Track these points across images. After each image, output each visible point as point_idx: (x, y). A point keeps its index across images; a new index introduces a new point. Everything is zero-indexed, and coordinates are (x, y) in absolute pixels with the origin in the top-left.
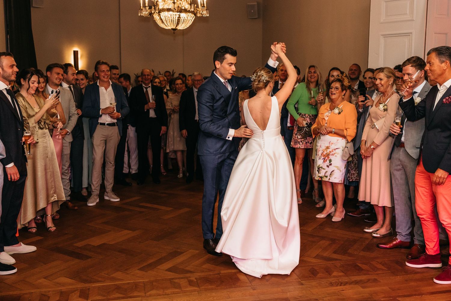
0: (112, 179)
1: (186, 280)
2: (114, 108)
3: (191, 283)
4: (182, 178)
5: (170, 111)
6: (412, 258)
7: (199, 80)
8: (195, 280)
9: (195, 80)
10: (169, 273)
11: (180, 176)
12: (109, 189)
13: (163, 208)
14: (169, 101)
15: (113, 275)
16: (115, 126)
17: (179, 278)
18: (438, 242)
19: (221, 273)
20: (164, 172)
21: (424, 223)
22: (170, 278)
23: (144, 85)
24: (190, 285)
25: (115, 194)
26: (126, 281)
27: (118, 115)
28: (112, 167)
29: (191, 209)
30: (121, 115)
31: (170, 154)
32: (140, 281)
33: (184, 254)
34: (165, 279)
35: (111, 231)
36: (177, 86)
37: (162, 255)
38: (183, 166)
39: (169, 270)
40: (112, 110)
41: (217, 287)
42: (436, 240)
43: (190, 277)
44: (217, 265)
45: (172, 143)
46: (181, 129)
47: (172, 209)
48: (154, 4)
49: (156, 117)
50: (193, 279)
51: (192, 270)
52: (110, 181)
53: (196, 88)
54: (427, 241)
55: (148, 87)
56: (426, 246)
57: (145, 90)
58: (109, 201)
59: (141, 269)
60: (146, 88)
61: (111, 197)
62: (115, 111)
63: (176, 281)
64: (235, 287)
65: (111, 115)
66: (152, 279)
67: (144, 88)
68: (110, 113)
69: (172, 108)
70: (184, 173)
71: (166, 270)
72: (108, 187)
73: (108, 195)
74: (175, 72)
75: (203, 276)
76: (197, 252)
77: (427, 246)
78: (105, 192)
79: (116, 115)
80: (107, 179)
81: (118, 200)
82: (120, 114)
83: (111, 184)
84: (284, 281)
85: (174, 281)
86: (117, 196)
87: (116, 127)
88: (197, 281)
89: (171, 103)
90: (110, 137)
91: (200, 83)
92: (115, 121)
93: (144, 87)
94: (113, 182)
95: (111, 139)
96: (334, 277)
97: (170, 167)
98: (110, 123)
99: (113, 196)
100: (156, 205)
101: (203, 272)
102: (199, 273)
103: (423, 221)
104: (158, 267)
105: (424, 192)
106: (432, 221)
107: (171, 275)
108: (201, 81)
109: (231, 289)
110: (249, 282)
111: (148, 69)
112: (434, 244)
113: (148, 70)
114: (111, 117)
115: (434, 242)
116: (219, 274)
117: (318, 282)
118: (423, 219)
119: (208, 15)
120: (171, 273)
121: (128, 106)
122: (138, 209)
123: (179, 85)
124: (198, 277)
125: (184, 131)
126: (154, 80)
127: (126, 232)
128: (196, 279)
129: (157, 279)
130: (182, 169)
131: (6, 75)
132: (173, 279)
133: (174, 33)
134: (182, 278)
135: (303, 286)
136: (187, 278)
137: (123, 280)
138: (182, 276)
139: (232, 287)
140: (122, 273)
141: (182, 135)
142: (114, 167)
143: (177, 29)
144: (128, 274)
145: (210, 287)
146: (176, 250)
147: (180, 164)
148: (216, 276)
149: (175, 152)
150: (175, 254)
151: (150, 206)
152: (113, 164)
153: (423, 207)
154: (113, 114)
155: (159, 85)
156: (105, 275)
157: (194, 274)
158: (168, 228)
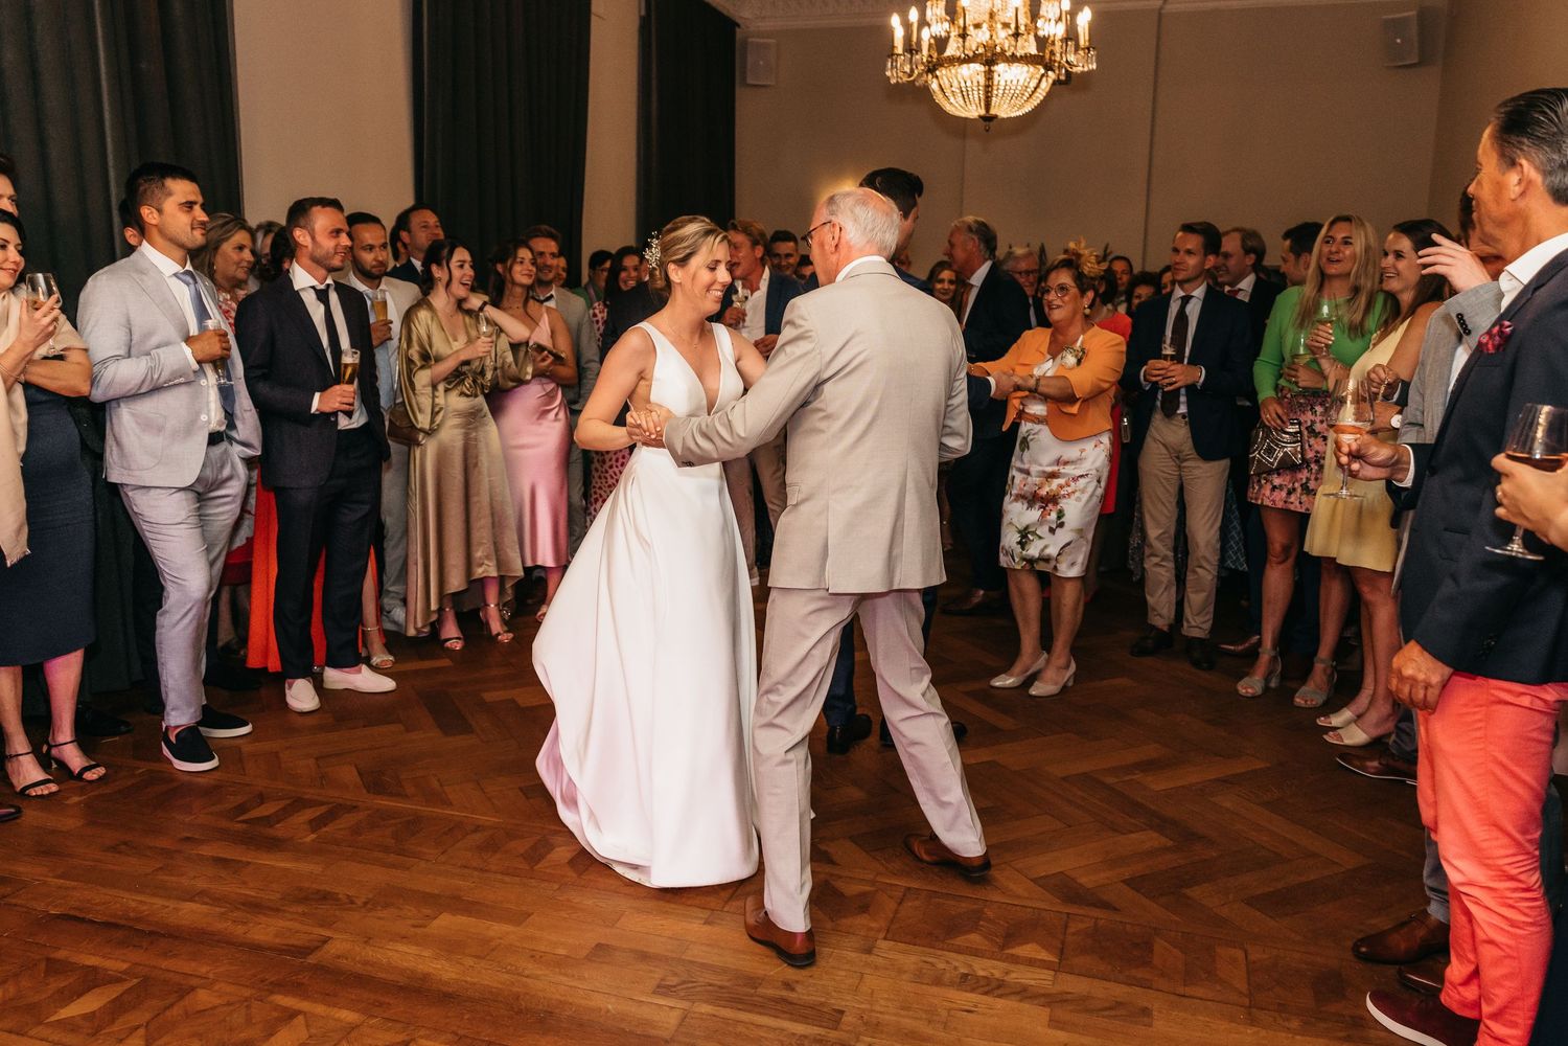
48: (911, 45)
119: (1095, 67)
126: (939, 273)
131: (319, 253)
133: (987, 131)
143: (996, 117)
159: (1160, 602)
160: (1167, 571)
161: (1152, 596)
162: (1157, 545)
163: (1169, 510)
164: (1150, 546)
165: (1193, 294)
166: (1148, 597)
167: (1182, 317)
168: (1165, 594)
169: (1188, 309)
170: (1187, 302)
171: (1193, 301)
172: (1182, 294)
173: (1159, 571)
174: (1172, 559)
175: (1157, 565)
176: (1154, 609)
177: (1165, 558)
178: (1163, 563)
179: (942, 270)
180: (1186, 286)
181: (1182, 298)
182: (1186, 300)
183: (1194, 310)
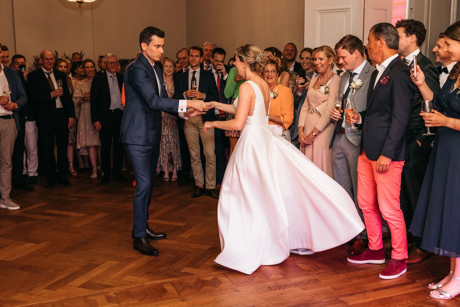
0: (9, 183)
1: (104, 296)
2: (9, 97)
3: (109, 299)
4: (95, 178)
5: (80, 100)
6: (355, 254)
7: (113, 63)
8: (115, 296)
9: (108, 63)
10: (83, 289)
11: (95, 176)
12: (6, 195)
13: (74, 214)
14: (78, 87)
15: (14, 298)
16: (11, 118)
17: (94, 295)
18: (381, 236)
19: (144, 285)
20: (74, 173)
21: (367, 216)
22: (85, 295)
23: (45, 70)
24: (109, 302)
25: (13, 201)
26: (30, 303)
27: (14, 105)
28: (8, 168)
29: (107, 214)
30: (18, 105)
31: (82, 151)
32: (47, 302)
33: (100, 266)
34: (78, 297)
35: (9, 245)
36: (87, 70)
37: (73, 269)
38: (98, 164)
39: (83, 286)
40: (6, 99)
41: (141, 301)
42: (379, 234)
43: (108, 293)
44: (140, 277)
45: (83, 137)
46: (93, 121)
47: (84, 215)
49: (62, 107)
50: (112, 294)
51: (110, 284)
52: (7, 186)
53: (110, 72)
54: (370, 235)
55: (50, 72)
56: (368, 241)
57: (47, 76)
58: (7, 209)
59: (47, 288)
60: (48, 74)
61: (8, 204)
62: (10, 102)
63: (92, 298)
64: (161, 300)
65: (5, 106)
66: (62, 298)
67: (45, 74)
68: (4, 103)
69: (82, 96)
70: (98, 172)
71: (80, 287)
72: (4, 193)
73: (5, 202)
74: (84, 54)
75: (124, 290)
76: (117, 262)
77: (370, 241)
78: (1, 200)
79: (12, 105)
80: (3, 183)
81: (18, 208)
82: (16, 104)
83: (8, 189)
84: (217, 289)
85: (89, 298)
86: (17, 204)
87: (12, 121)
88: (116, 297)
89: (81, 91)
90: (5, 132)
91: (114, 66)
92: (11, 113)
93: (45, 72)
94: (11, 186)
95: (6, 135)
96: (272, 280)
97: (82, 166)
98: (4, 115)
99: (11, 203)
100: (65, 212)
101: (123, 285)
102: (119, 287)
103: (365, 213)
104: (70, 284)
105: (367, 181)
106: (374, 213)
107: (85, 292)
108: (115, 64)
109: (157, 303)
110: (177, 293)
111: (50, 51)
112: (377, 238)
113: (50, 53)
114: (6, 108)
115: (378, 235)
116: (142, 286)
117: (256, 287)
118: (365, 212)
120: (86, 290)
121: (25, 94)
122: (43, 217)
123: (90, 68)
124: (118, 292)
125: (98, 124)
127: (29, 245)
128: (115, 294)
129: (69, 297)
130: (96, 168)
132: (88, 296)
133: (80, 7)
134: (99, 294)
135: (238, 292)
136: (104, 293)
137: (26, 302)
138: (98, 292)
139: (158, 301)
140: (24, 294)
141: (95, 128)
142: (11, 168)
143: (83, 2)
144: (32, 295)
145: (132, 302)
146: (91, 262)
147: (94, 162)
148: (139, 288)
149: (87, 148)
150: (89, 267)
151: (57, 213)
152: (10, 164)
153: (365, 197)
154: (8, 104)
155: (66, 69)
156: (4, 298)
157: (114, 288)
158: (80, 237)
159: (198, 177)
160: (200, 166)
161: (196, 176)
162: (195, 158)
163: (197, 145)
164: (193, 159)
165: (196, 71)
166: (194, 177)
167: (194, 79)
168: (200, 174)
169: (196, 76)
170: (195, 74)
171: (197, 73)
172: (193, 71)
173: (197, 167)
174: (200, 162)
175: (196, 165)
176: (197, 181)
177: (198, 162)
178: (198, 164)
179: (61, 62)
180: (194, 68)
181: (193, 72)
182: (194, 73)
183: (197, 76)
